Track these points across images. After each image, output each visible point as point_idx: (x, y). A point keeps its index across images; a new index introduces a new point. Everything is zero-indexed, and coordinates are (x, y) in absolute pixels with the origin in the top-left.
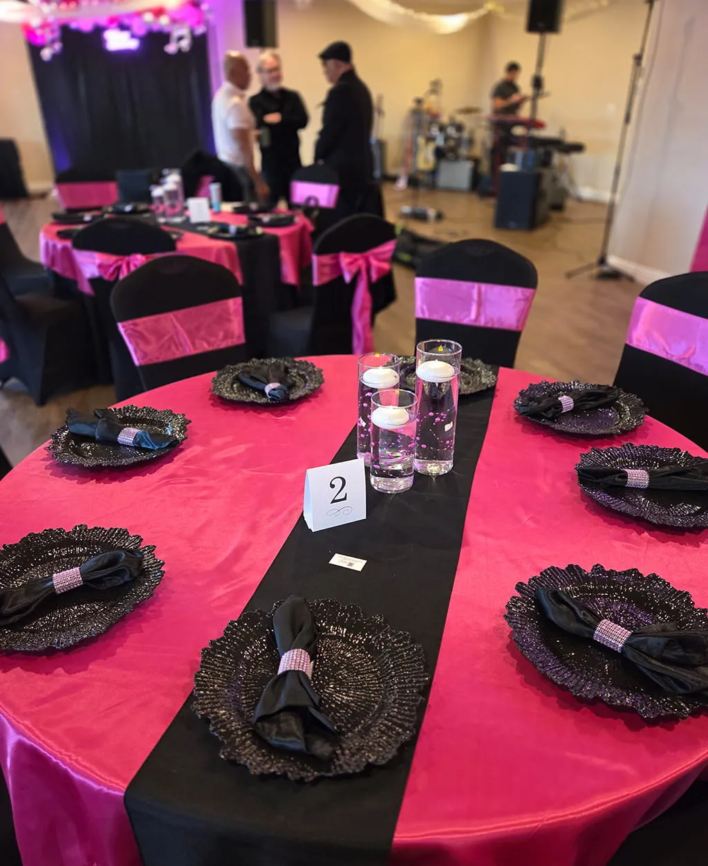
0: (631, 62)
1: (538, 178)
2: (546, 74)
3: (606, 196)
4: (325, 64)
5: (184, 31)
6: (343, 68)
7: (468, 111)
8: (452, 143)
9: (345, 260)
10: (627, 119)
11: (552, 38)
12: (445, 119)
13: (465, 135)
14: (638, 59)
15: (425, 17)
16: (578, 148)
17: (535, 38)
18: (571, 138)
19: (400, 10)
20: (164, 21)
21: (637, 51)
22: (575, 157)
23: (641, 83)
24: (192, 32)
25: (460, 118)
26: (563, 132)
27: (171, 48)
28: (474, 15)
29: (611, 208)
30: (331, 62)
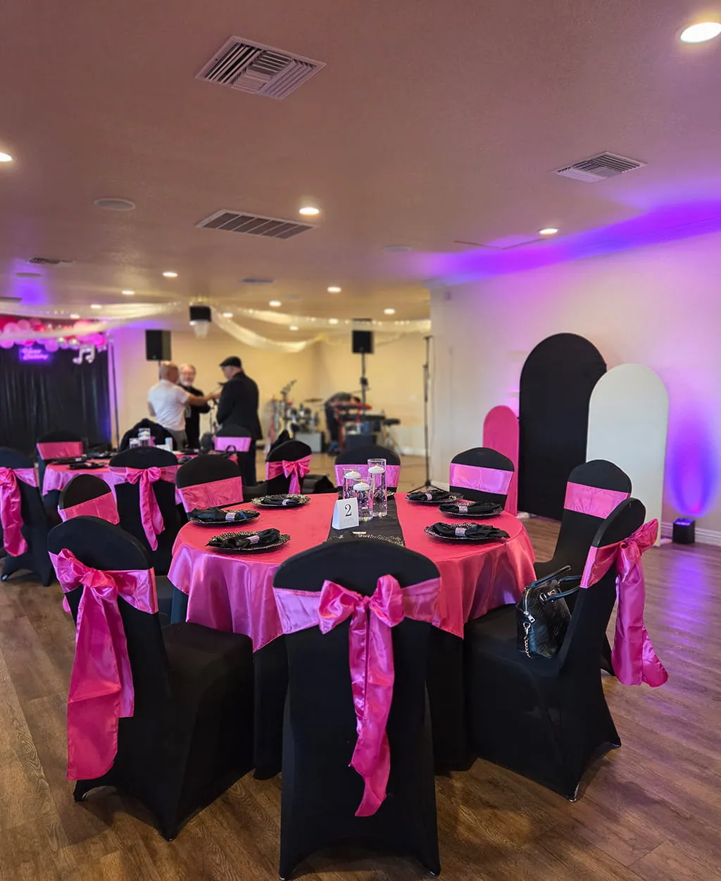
0: (422, 370)
1: (374, 439)
2: (367, 376)
3: (423, 452)
4: (223, 370)
5: (91, 350)
6: (236, 370)
7: (313, 401)
8: (302, 421)
9: (285, 464)
10: (426, 399)
11: (368, 357)
12: (296, 406)
13: (313, 415)
14: (426, 367)
15: (279, 344)
16: (396, 422)
17: (359, 356)
18: (389, 416)
19: (264, 340)
20: (74, 342)
21: (424, 363)
22: (394, 427)
23: (430, 382)
24: (96, 350)
25: (307, 405)
26: (383, 411)
27: (78, 360)
28: (310, 342)
29: (427, 458)
30: (228, 368)
